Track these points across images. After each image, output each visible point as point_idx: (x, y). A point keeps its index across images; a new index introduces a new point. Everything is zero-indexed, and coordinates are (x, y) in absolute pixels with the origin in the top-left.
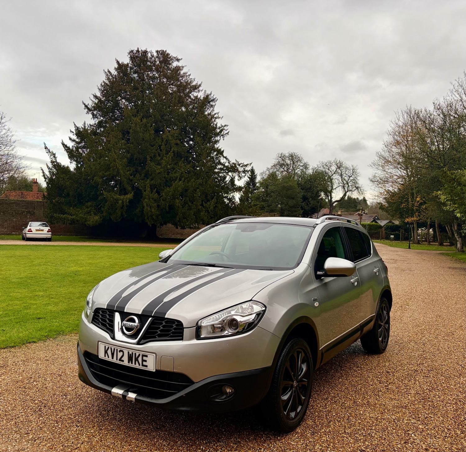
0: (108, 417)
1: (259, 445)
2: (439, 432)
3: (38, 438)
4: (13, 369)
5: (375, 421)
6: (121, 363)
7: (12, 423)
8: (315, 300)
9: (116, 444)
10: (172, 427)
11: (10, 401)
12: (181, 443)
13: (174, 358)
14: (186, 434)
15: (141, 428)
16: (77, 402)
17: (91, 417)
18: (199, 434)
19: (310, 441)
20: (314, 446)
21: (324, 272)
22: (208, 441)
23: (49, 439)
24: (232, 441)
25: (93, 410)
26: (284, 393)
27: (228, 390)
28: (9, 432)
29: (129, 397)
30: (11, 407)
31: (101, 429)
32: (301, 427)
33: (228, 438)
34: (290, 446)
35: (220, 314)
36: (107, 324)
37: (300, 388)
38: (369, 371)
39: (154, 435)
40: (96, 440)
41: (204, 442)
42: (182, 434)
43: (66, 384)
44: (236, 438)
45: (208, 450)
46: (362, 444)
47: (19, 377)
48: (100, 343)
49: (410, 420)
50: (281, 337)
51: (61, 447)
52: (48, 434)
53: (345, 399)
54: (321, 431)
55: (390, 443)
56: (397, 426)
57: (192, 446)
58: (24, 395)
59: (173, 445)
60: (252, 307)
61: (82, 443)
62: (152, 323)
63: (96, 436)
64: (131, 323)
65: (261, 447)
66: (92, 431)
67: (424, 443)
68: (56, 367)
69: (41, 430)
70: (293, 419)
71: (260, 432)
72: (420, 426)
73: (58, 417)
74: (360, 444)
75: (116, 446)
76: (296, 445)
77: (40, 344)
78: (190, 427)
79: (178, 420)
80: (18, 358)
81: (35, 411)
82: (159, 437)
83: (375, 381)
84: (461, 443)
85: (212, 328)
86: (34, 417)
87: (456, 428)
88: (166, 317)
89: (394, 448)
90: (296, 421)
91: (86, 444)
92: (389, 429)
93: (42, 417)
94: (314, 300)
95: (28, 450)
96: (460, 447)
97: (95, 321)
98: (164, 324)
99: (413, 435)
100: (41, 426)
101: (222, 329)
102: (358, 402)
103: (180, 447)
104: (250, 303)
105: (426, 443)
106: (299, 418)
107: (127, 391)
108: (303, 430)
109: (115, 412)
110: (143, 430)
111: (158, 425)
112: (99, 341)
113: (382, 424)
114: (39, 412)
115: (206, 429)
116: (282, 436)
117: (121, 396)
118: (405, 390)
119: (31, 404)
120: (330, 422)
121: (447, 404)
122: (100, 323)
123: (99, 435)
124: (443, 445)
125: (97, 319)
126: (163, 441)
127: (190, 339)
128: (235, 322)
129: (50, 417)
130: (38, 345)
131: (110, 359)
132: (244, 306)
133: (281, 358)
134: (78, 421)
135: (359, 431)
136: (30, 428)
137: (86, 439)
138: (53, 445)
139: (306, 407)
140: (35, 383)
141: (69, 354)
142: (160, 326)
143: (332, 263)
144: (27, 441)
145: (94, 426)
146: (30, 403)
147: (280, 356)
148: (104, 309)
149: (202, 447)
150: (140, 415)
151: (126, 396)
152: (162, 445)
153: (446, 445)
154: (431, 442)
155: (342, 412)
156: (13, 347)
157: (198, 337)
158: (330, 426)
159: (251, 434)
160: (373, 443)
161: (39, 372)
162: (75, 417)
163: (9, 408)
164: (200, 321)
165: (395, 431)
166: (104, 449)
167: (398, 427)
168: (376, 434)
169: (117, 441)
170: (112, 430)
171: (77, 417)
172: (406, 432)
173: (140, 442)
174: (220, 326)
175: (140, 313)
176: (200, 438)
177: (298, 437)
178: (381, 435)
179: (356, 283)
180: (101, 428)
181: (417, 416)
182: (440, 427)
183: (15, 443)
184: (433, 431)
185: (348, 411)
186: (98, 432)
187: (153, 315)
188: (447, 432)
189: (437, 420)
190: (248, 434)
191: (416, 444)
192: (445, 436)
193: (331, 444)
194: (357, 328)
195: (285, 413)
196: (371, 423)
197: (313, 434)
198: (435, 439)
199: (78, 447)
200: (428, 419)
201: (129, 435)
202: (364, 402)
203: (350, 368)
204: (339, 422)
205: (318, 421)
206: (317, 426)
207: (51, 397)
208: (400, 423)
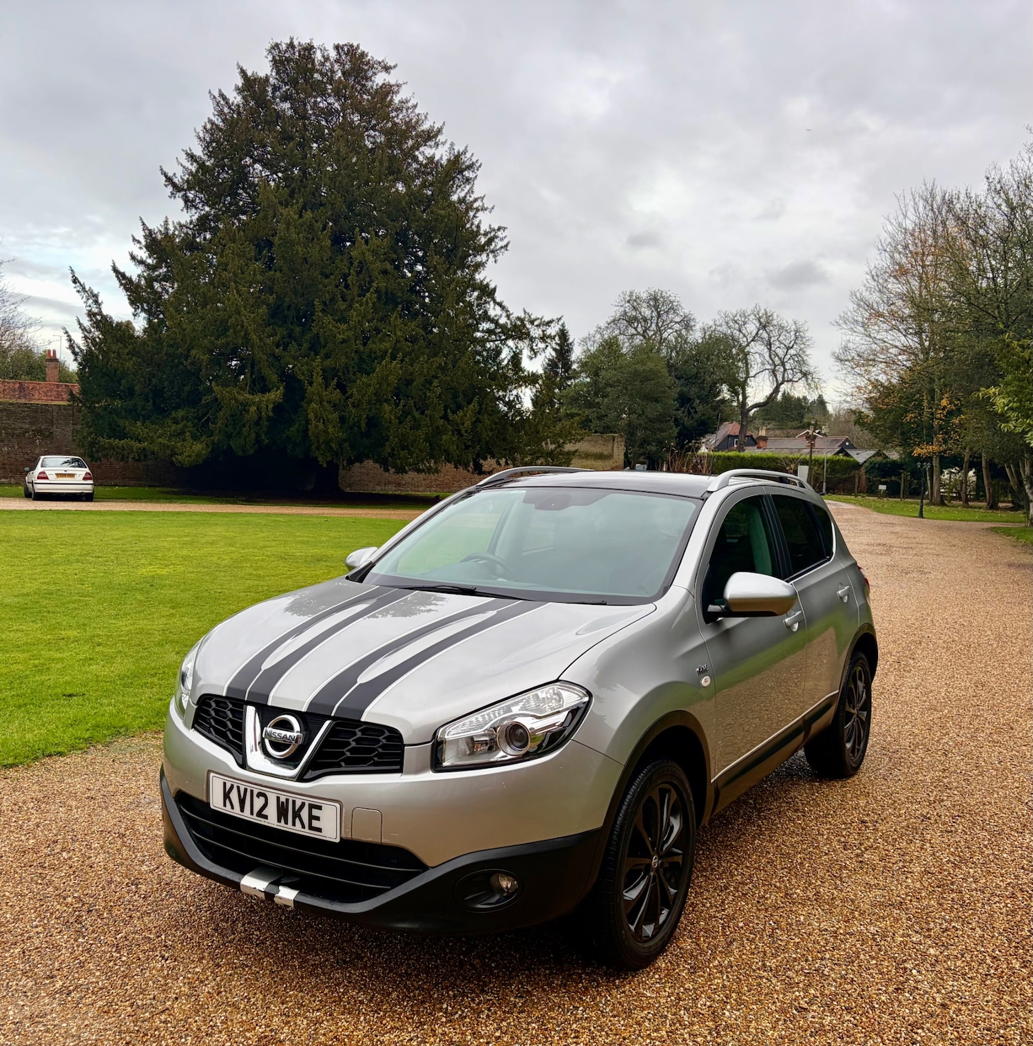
0: (233, 936)
1: (573, 998)
2: (973, 964)
3: (76, 987)
4: (14, 820)
5: (832, 940)
6: (262, 821)
7: (16, 951)
8: (702, 672)
9: (253, 1000)
10: (378, 957)
11: (8, 898)
12: (398, 996)
13: (382, 812)
14: (408, 975)
15: (307, 961)
16: (162, 900)
17: (195, 936)
18: (439, 975)
19: (686, 989)
20: (695, 1000)
21: (723, 607)
22: (458, 991)
23: (101, 989)
24: (512, 992)
25: (200, 919)
26: (630, 884)
27: (505, 883)
28: (9, 974)
29: (280, 898)
30: (11, 914)
31: (218, 965)
32: (667, 955)
33: (503, 984)
34: (641, 1000)
35: (485, 712)
36: (228, 733)
37: (665, 870)
38: (821, 819)
39: (339, 978)
40: (207, 990)
41: (451, 993)
42: (400, 976)
43: (136, 856)
44: (522, 984)
45: (460, 1013)
46: (802, 994)
47: (28, 839)
48: (212, 774)
49: (909, 935)
50: (624, 762)
51: (129, 1009)
52: (98, 977)
53: (766, 888)
54: (711, 965)
55: (863, 990)
56: (880, 950)
57: (423, 1002)
58: (41, 884)
59: (382, 1001)
60: (559, 695)
61: (176, 998)
62: (331, 732)
63: (207, 982)
64: (283, 733)
65: (577, 1005)
66: (197, 970)
67: (939, 992)
68: (112, 815)
69: (82, 967)
70: (649, 939)
71: (575, 968)
72: (932, 951)
73: (120, 935)
74: (797, 993)
75: (254, 1004)
76: (656, 997)
77: (75, 759)
78: (418, 960)
79: (391, 942)
80: (23, 792)
81: (68, 922)
82: (350, 982)
83: (835, 843)
84: (1021, 990)
85: (468, 744)
86: (65, 937)
87: (1011, 955)
88: (363, 719)
89: (872, 1002)
90: (656, 944)
91: (184, 1001)
92: (862, 957)
93: (84, 937)
94: (700, 672)
95: (54, 1015)
96: (1019, 999)
97: (200, 725)
98: (359, 734)
99: (914, 972)
100: (81, 959)
101: (492, 746)
102: (795, 896)
103: (395, 1005)
104: (556, 686)
105: (943, 991)
106: (664, 937)
107: (276, 884)
108: (671, 963)
109: (249, 923)
110: (312, 965)
111: (347, 953)
112: (209, 771)
113: (848, 945)
114: (74, 924)
115: (455, 963)
116: (625, 979)
117: (262, 896)
118: (901, 864)
119: (58, 907)
120: (731, 943)
121: (992, 898)
122: (211, 729)
123: (215, 980)
124: (981, 996)
125: (205, 720)
126: (358, 993)
127: (418, 771)
128: (521, 730)
129: (102, 938)
130: (68, 760)
131: (236, 812)
132: (541, 693)
133: (624, 807)
134: (165, 946)
135: (796, 964)
136: (56, 963)
137: (185, 989)
138: (110, 1004)
139: (678, 906)
140: (64, 854)
141: (142, 782)
142: (351, 740)
143: (742, 585)
144: (51, 995)
145: (203, 958)
146: (56, 903)
147: (622, 803)
148: (221, 697)
149: (445, 1006)
150: (305, 930)
151: (273, 896)
152: (355, 1001)
153: (987, 995)
154: (955, 988)
155: (758, 918)
156: (11, 766)
157: (437, 765)
158: (732, 951)
159: (556, 974)
160: (826, 992)
161: (74, 827)
162: (158, 937)
163: (8, 916)
164: (441, 730)
165: (874, 962)
166: (226, 1011)
167: (882, 953)
168: (832, 969)
169: (255, 994)
170: (243, 966)
171: (163, 937)
172: (900, 965)
173: (307, 994)
174: (487, 739)
175: (304, 709)
176: (441, 983)
177: (661, 979)
178: (843, 972)
179: (796, 626)
180: (217, 961)
181: (924, 925)
182: (976, 953)
183: (23, 1001)
184: (959, 963)
185: (772, 915)
186: (212, 973)
187: (333, 715)
188: (992, 965)
189: (968, 936)
190: (549, 974)
191: (921, 992)
192: (986, 975)
193: (734, 995)
194: (798, 724)
195: (632, 928)
196: (822, 944)
197: (693, 970)
198: (963, 982)
199: (167, 1009)
200: (949, 933)
201: (281, 979)
202: (808, 894)
203: (780, 812)
204: (752, 941)
205: (704, 941)
206: (702, 952)
207: (103, 888)
208: (886, 943)
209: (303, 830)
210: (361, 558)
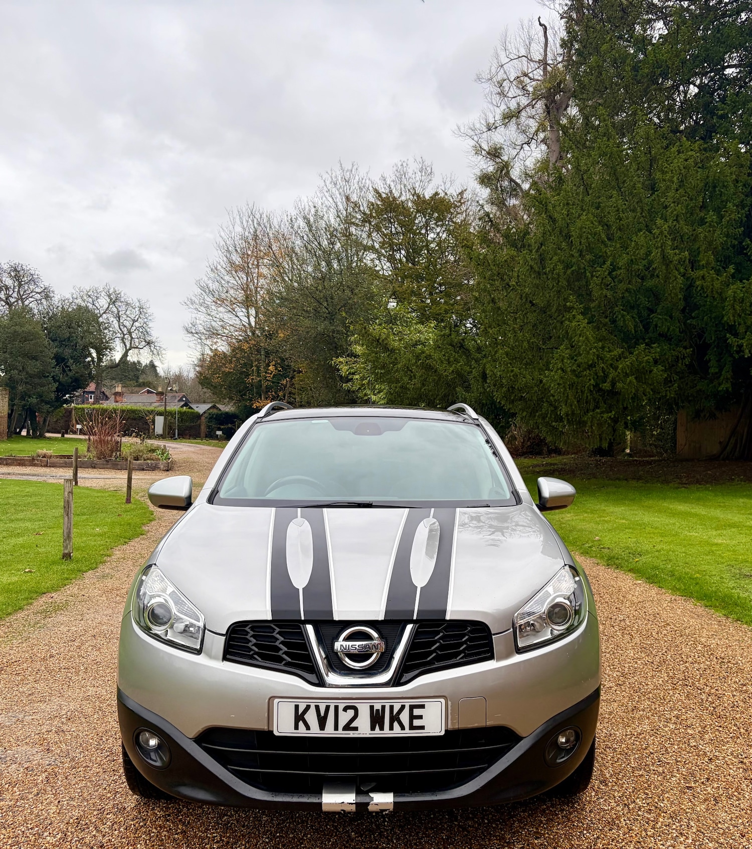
6: (351, 734)
13: (486, 696)
29: (378, 804)
36: (284, 656)
48: (276, 701)
64: (361, 644)
88: (448, 618)
97: (235, 654)
98: (443, 632)
104: (564, 570)
107: (366, 792)
112: (272, 698)
117: (353, 808)
122: (256, 656)
127: (508, 656)
128: (559, 609)
131: (311, 732)
142: (436, 638)
148: (264, 621)
151: (368, 804)
164: (516, 617)
175: (381, 617)
187: (415, 618)
209: (403, 732)
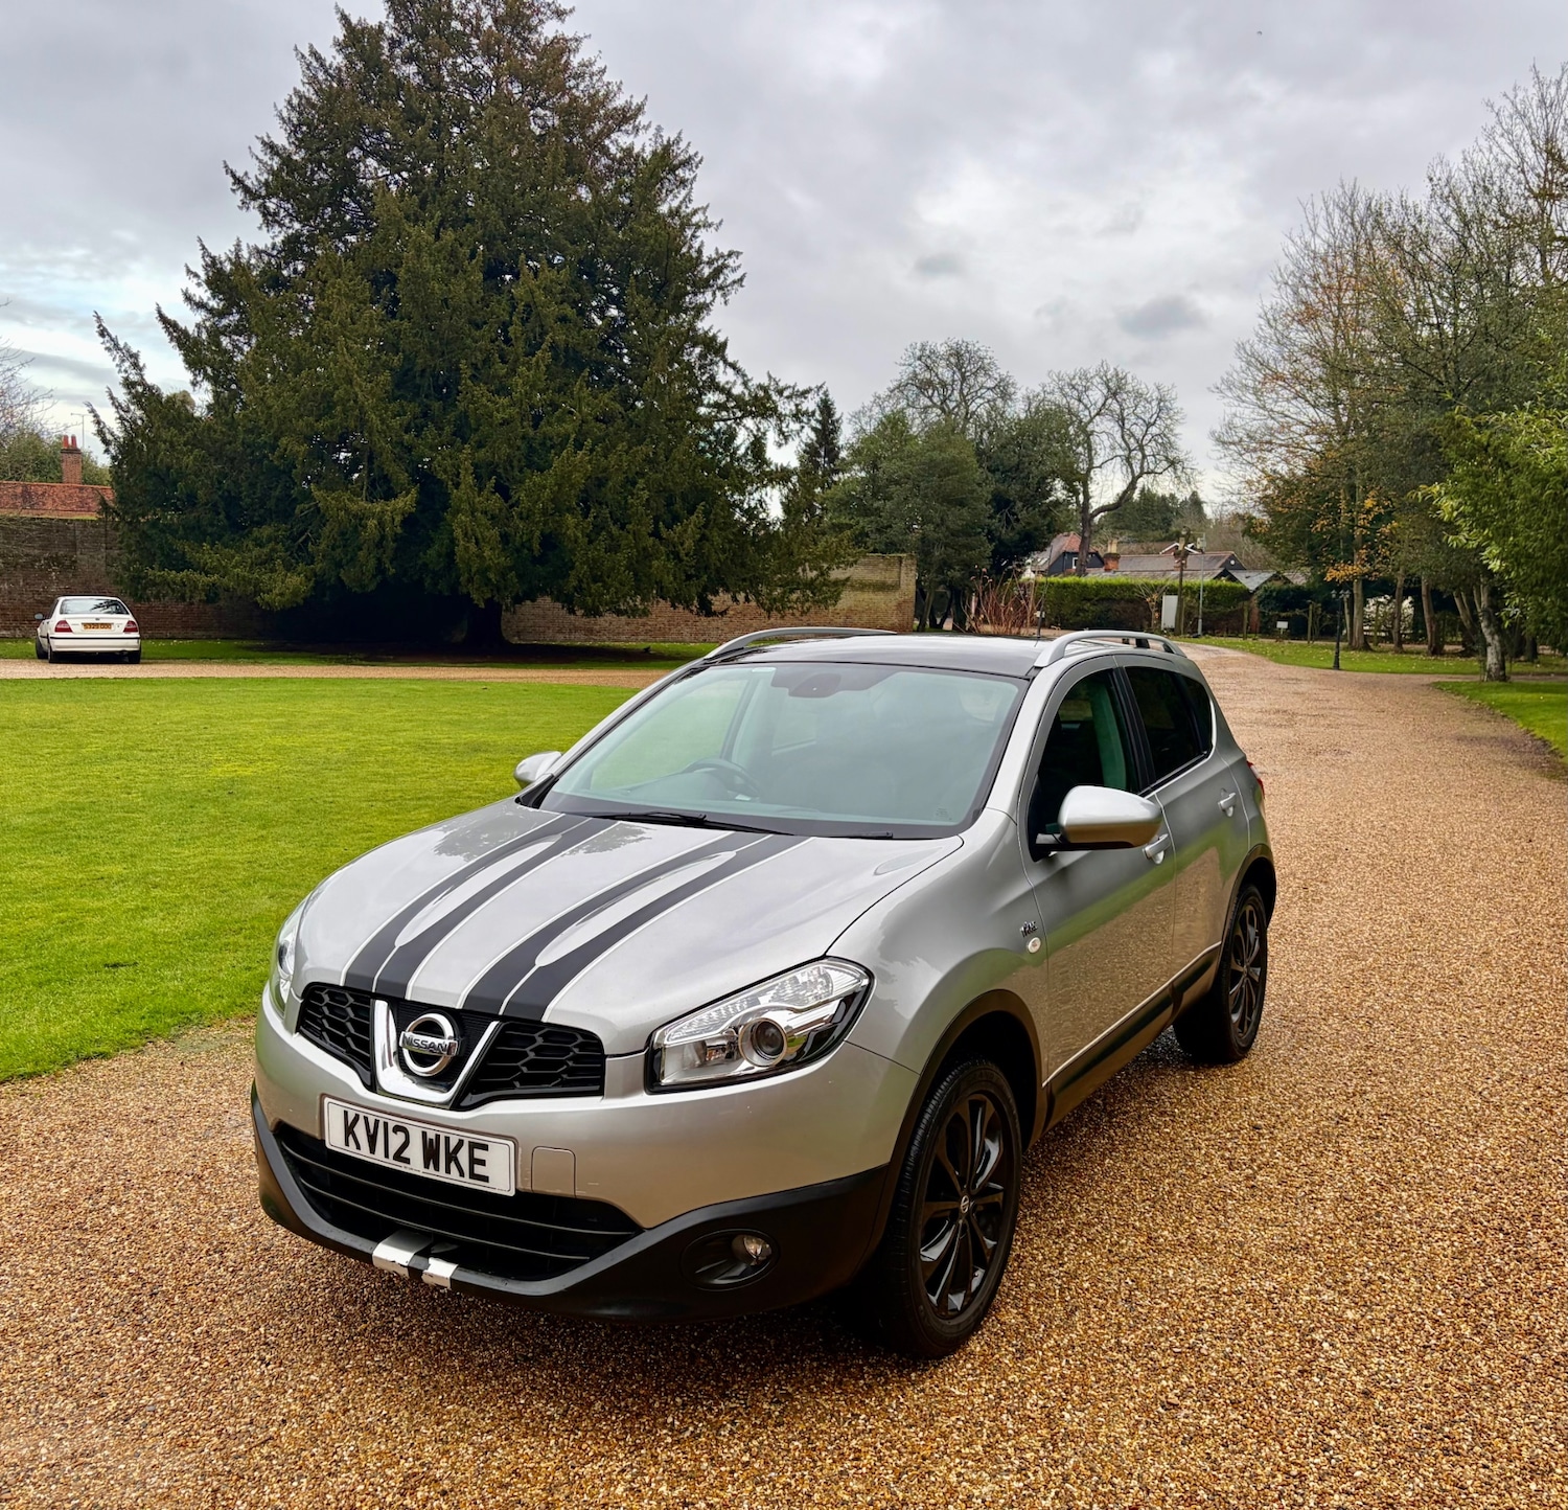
0: (363, 1326)
1: (852, 1402)
2: (1407, 1331)
3: (138, 1409)
4: (37, 1158)
5: (1212, 1303)
7: (48, 1357)
8: (1029, 932)
9: (395, 1420)
10: (574, 1351)
11: (33, 1278)
12: (603, 1407)
13: (574, 1151)
14: (617, 1376)
15: (471, 1360)
16: (260, 1274)
17: (308, 1327)
18: (660, 1374)
19: (1009, 1383)
20: (1023, 1398)
21: (1058, 836)
22: (689, 1397)
23: (174, 1411)
24: (765, 1395)
25: (315, 1301)
26: (929, 1239)
27: (754, 1248)
28: (38, 1392)
29: (431, 1276)
30: (39, 1302)
31: (343, 1370)
32: (983, 1334)
33: (753, 1385)
34: (947, 1401)
35: (721, 1006)
36: (349, 1039)
37: (979, 1215)
38: (1197, 1126)
39: (518, 1383)
40: (327, 1408)
41: (678, 1400)
42: (606, 1377)
43: (220, 1209)
44: (779, 1384)
45: (691, 1429)
46: (1170, 1383)
47: (59, 1187)
48: (327, 1100)
49: (1318, 1292)
50: (920, 1068)
51: (215, 1440)
52: (169, 1393)
53: (1121, 1230)
54: (1045, 1346)
55: (1255, 1375)
56: (1278, 1315)
57: (639, 1415)
58: (80, 1255)
59: (580, 1416)
60: (826, 977)
61: (284, 1421)
62: (499, 1039)
63: (327, 1396)
64: (430, 1040)
65: (857, 1411)
66: (313, 1377)
67: (1359, 1373)
68: (183, 1147)
69: (145, 1379)
70: (958, 1313)
71: (854, 1358)
72: (1350, 1314)
73: (199, 1330)
74: (1164, 1383)
75: (396, 1426)
76: (968, 1397)
77: (125, 1062)
78: (631, 1351)
79: (592, 1327)
80: (50, 1116)
81: (122, 1311)
82: (533, 1389)
83: (1217, 1161)
84: (1473, 1367)
85: (697, 1051)
86: (119, 1334)
87: (1458, 1317)
88: (545, 1019)
89: (1267, 1391)
90: (968, 1320)
91: (295, 1426)
92: (1253, 1326)
93: (146, 1334)
94: (1026, 933)
95: (106, 1452)
96: (1470, 1381)
97: (308, 1027)
98: (540, 1041)
99: (1326, 1345)
100: (144, 1366)
101: (731, 1052)
102: (1162, 1240)
103: (600, 1421)
104: (821, 965)
105: (1365, 1372)
106: (978, 1309)
107: (425, 1254)
108: (988, 1345)
109: (386, 1305)
110: (480, 1365)
111: (528, 1346)
112: (323, 1096)
113: (1234, 1309)
114: (133, 1315)
115: (683, 1356)
116: (924, 1370)
117: (404, 1272)
118: (1307, 1188)
119: (107, 1289)
120: (1073, 1312)
121: (1433, 1234)
122: (324, 1034)
123: (339, 1392)
124: (1418, 1377)
125: (314, 1019)
126: (546, 1405)
127: (625, 1093)
128: (772, 1030)
129: (173, 1334)
130: (115, 1065)
131: (364, 1154)
132: (802, 976)
133: (920, 1132)
134: (266, 1344)
135: (1162, 1339)
136: (107, 1375)
137: (296, 1408)
138: (187, 1433)
139: (998, 1265)
140: (113, 1209)
141: (224, 1096)
142: (527, 1049)
143: (1085, 805)
144: (101, 1422)
145: (321, 1359)
146: (103, 1284)
147: (917, 1126)
148: (337, 987)
149: (670, 1420)
150: (468, 1312)
151: (420, 1272)
152: (542, 1417)
153: (1426, 1376)
154: (1382, 1367)
155: (1110, 1274)
156: (31, 1076)
157: (652, 1083)
158: (1074, 1326)
159: (826, 1366)
160: (1204, 1379)
161: (127, 1167)
162: (255, 1330)
163: (34, 1305)
164: (659, 1032)
165: (1270, 1333)
166: (356, 1438)
167: (1281, 1319)
168: (1213, 1346)
169: (398, 1411)
170: (380, 1369)
171: (262, 1330)
172: (1305, 1336)
173: (473, 1408)
174: (725, 1042)
175: (459, 1005)
176: (664, 1386)
177: (974, 1369)
178: (1228, 1350)
179: (1161, 856)
180: (341, 1364)
181: (1339, 1277)
182: (1410, 1315)
183: (60, 1432)
184: (1387, 1330)
185: (1129, 1270)
186: (334, 1381)
187: (501, 1013)
188: (1432, 1331)
189: (1400, 1290)
190: (818, 1368)
191: (1336, 1375)
192: (1424, 1347)
193: (1076, 1388)
194: (1164, 994)
195: (934, 1299)
196: (1198, 1309)
197: (1020, 1355)
198: (1393, 1358)
199: (271, 1438)
200: (1374, 1287)
201: (435, 1387)
202: (1180, 1236)
203: (1139, 1116)
204: (1102, 1309)
205: (1035, 1311)
206: (1032, 1328)
207: (173, 1259)
208: (1287, 1305)
209: (462, 1179)
210: (537, 768)
